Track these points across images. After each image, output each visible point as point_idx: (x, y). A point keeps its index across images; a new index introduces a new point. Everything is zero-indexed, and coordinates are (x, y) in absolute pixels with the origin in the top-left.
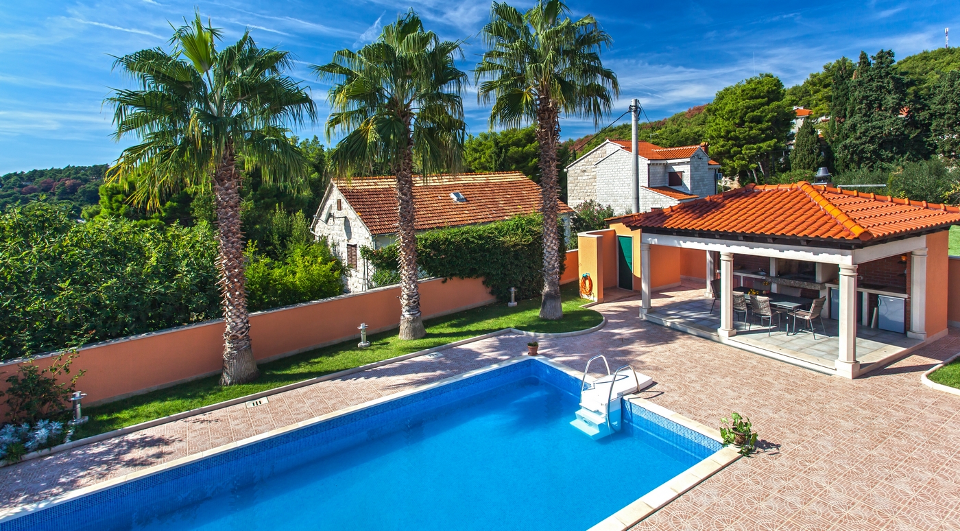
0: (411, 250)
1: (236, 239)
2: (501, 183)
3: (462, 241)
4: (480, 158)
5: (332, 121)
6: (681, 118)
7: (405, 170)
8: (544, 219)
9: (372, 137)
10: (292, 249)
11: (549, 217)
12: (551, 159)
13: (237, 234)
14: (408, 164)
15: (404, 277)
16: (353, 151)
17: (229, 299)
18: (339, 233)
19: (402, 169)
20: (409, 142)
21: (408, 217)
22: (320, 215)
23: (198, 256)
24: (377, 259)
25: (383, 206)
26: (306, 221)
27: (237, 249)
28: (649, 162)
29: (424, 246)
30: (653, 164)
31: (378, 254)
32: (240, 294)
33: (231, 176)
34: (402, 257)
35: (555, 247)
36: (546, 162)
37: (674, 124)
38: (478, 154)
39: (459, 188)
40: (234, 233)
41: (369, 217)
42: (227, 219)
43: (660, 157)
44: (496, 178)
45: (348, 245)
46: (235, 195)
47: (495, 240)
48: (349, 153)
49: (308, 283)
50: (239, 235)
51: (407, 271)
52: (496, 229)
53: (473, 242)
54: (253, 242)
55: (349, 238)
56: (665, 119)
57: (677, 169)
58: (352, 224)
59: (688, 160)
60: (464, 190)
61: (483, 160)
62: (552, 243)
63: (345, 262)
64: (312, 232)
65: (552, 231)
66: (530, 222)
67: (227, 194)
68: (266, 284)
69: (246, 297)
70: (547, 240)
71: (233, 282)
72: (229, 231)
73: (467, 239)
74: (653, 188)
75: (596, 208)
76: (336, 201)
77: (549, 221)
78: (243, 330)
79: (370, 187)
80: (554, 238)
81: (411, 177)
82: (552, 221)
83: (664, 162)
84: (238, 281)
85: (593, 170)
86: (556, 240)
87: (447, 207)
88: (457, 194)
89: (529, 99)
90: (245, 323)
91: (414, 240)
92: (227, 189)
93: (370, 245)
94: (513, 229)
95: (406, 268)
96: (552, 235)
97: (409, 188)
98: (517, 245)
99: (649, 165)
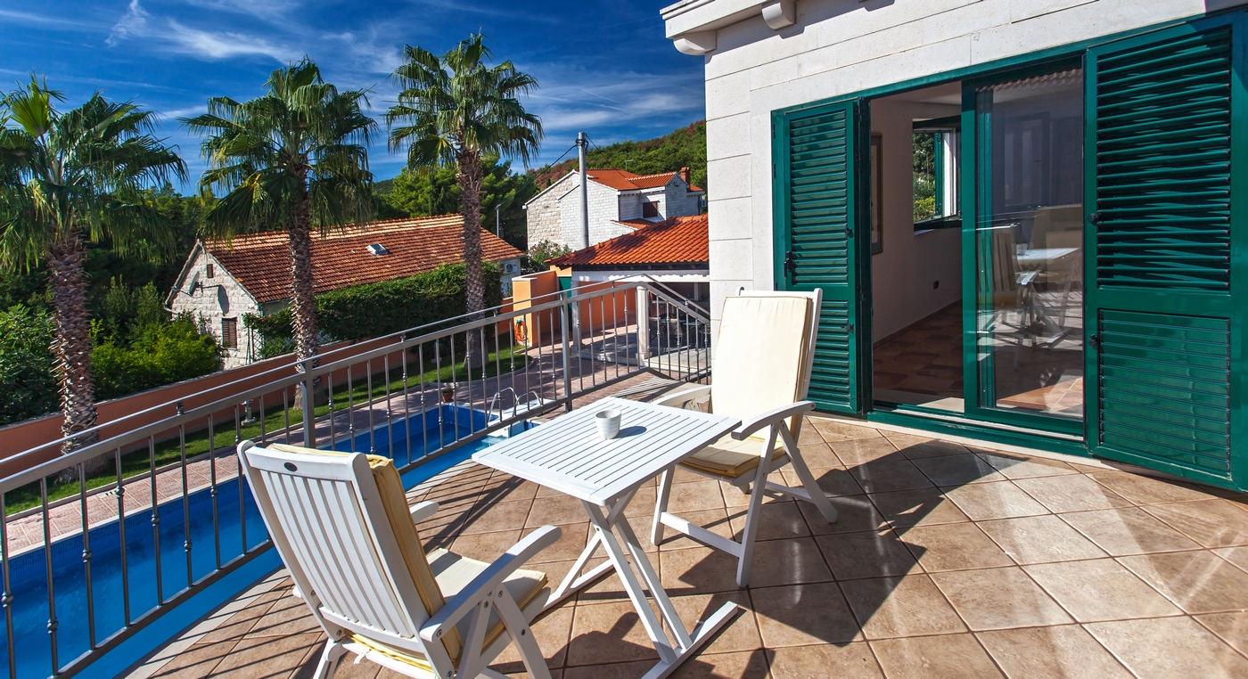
0: (309, 312)
1: (80, 319)
2: (436, 229)
3: (374, 297)
4: (417, 198)
5: (207, 178)
6: (681, 136)
7: (300, 227)
8: (467, 266)
9: (258, 196)
10: (137, 332)
11: (472, 264)
12: (474, 204)
13: (82, 312)
14: (304, 219)
15: (300, 342)
16: (234, 211)
17: (69, 387)
18: (209, 305)
19: (296, 226)
20: (305, 196)
21: (305, 278)
22: (180, 285)
23: (13, 347)
24: (265, 327)
25: (273, 267)
26: (159, 296)
27: (81, 329)
28: (619, 193)
29: (327, 307)
30: (624, 195)
31: (266, 321)
32: (85, 379)
33: (73, 249)
34: (298, 322)
35: (479, 294)
36: (467, 208)
37: (673, 143)
38: (414, 193)
39: (380, 238)
40: (77, 312)
41: (254, 282)
42: (67, 296)
43: (633, 187)
44: (429, 223)
45: (223, 319)
46: (77, 269)
47: (415, 294)
48: (229, 214)
49: (173, 363)
50: (83, 314)
51: (303, 335)
52: (416, 281)
53: (387, 298)
54: (97, 322)
55: (226, 310)
56: (665, 137)
57: (652, 199)
58: (229, 293)
59: (663, 188)
60: (386, 241)
61: (420, 200)
62: (475, 289)
63: (220, 340)
64: (168, 310)
65: (475, 278)
66: (458, 271)
67: (68, 269)
68: (114, 370)
69: (91, 382)
70: (471, 288)
71: (76, 367)
72: (70, 310)
73: (380, 296)
74: (624, 222)
75: (552, 249)
76: (205, 266)
77: (473, 267)
78: (90, 419)
79: (256, 246)
80: (478, 285)
81: (308, 233)
82: (476, 267)
83: (638, 192)
84: (83, 365)
85: (557, 205)
86: (480, 286)
87: (363, 262)
88: (375, 247)
89: (445, 145)
90: (91, 411)
91: (312, 301)
92: (68, 263)
93: (256, 313)
94: (437, 280)
95: (302, 332)
96: (476, 282)
97: (305, 245)
98: (442, 296)
99: (619, 196)
